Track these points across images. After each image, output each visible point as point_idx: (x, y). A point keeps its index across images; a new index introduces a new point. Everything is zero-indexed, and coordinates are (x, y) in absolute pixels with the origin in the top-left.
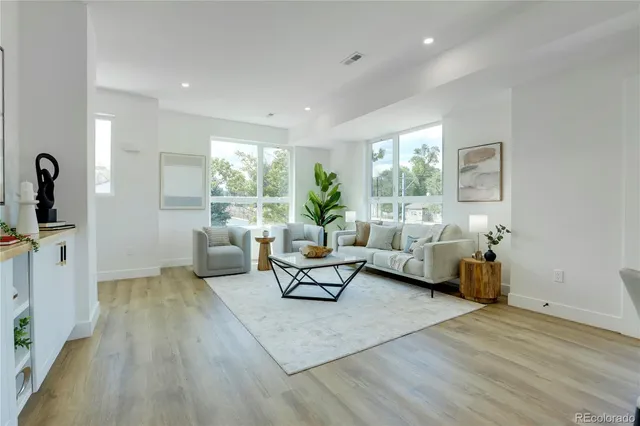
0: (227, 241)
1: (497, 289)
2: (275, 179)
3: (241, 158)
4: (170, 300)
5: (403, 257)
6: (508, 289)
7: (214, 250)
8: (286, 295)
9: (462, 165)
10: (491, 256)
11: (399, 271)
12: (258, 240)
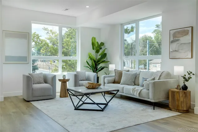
0: (43, 81)
1: (188, 105)
2: (67, 45)
3: (46, 32)
4: (14, 112)
5: (139, 88)
6: (194, 106)
7: (36, 86)
8: (77, 109)
9: (172, 39)
10: (185, 88)
11: (137, 96)
12: (60, 80)
